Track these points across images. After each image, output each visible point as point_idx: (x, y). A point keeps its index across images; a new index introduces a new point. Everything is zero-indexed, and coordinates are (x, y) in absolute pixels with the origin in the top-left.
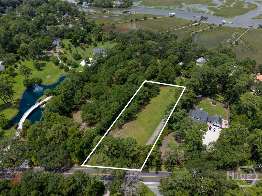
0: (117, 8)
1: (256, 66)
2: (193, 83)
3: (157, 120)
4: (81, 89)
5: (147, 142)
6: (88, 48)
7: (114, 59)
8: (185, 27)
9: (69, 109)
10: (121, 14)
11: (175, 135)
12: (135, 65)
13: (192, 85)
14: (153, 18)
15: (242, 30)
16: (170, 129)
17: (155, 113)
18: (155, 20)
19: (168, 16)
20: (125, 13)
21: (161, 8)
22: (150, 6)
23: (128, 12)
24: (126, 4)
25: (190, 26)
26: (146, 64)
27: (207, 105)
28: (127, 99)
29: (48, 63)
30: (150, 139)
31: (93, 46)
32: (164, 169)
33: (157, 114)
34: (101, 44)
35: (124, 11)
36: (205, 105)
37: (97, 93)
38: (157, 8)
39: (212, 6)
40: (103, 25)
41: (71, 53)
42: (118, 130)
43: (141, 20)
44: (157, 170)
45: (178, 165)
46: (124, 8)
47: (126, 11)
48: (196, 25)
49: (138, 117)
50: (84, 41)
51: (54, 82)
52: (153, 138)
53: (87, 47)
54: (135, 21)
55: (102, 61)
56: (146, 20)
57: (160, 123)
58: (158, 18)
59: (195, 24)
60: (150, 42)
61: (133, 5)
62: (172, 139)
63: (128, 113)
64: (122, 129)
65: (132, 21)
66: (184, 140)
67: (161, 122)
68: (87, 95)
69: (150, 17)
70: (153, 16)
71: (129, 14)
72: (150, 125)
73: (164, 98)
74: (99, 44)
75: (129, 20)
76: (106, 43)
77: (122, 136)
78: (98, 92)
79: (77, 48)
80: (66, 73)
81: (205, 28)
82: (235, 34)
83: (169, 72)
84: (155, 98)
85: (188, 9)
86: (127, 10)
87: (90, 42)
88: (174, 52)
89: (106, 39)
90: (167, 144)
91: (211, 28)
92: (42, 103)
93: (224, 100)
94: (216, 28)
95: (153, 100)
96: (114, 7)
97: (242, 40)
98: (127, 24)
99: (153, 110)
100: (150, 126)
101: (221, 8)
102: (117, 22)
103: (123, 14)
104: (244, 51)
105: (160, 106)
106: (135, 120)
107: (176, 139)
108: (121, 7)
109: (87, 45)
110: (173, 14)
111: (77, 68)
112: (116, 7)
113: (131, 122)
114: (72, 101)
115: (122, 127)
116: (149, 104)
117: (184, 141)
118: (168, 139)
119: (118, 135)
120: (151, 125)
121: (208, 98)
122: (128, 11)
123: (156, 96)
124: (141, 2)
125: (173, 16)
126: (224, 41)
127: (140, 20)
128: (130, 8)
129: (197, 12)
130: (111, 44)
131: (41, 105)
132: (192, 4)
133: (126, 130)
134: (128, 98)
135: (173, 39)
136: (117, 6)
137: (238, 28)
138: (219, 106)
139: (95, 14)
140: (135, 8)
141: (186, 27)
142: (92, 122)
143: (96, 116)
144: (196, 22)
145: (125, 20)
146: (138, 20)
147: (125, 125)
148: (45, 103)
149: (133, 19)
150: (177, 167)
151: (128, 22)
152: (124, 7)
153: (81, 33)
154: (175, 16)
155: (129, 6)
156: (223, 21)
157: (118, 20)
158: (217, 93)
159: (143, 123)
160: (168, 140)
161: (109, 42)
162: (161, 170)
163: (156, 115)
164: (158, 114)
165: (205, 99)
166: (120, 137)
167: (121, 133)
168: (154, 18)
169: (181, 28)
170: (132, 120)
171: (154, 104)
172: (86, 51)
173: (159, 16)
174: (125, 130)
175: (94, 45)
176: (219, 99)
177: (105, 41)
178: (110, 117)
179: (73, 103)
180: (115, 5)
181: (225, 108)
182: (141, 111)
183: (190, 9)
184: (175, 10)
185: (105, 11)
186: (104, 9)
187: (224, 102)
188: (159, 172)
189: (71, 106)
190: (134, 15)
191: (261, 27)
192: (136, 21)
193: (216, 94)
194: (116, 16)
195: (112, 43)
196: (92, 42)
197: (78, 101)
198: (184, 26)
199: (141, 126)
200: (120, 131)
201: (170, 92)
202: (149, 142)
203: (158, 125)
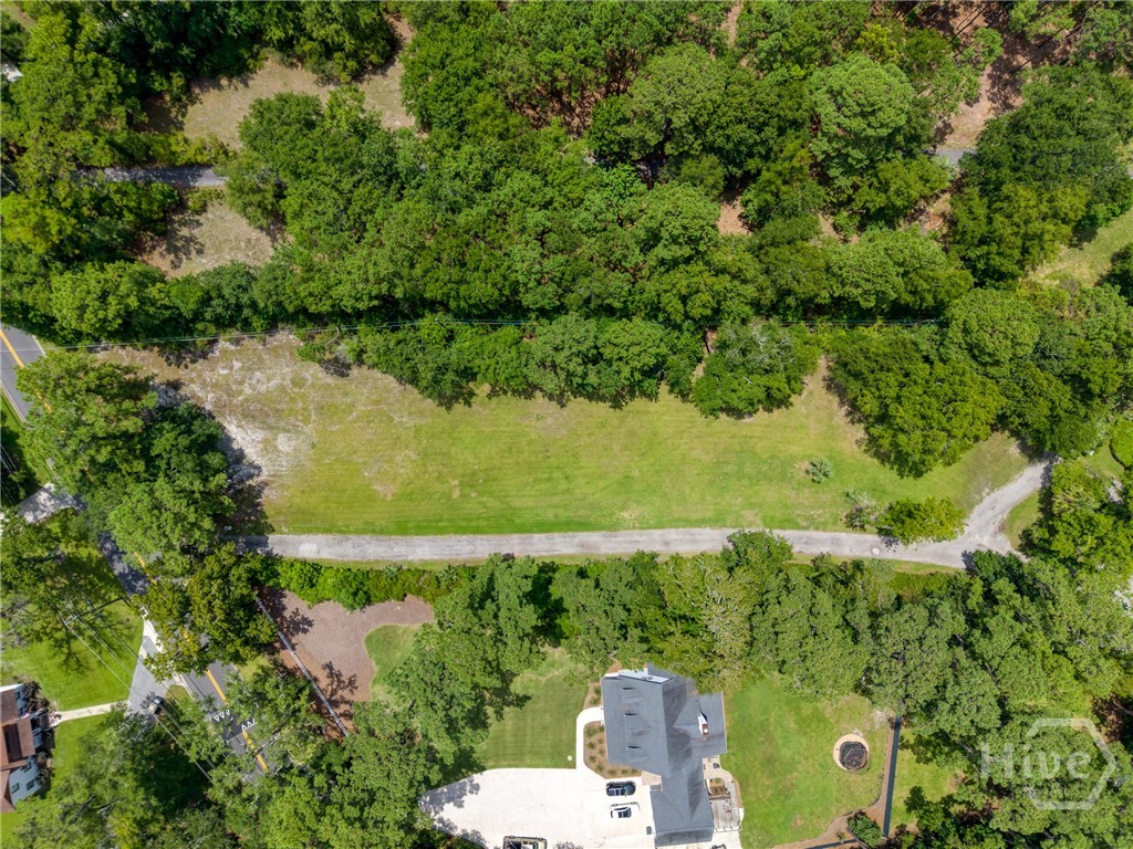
3: (512, 508)
5: (341, 532)
17: (557, 474)
27: (820, 720)
30: (367, 537)
33: (564, 485)
42: (322, 362)
49: (468, 403)
52: (381, 550)
57: (500, 533)
64: (343, 376)
67: (515, 536)
72: (456, 494)
73: (719, 464)
77: (300, 405)
84: (691, 410)
90: (385, 627)
95: (662, 410)
99: (576, 454)
100: (450, 498)
105: (635, 473)
106: (441, 405)
115: (349, 369)
116: (616, 407)
120: (462, 496)
123: (711, 411)
147: (378, 374)
159: (448, 454)
163: (544, 486)
164: (567, 491)
166: (292, 399)
167: (313, 386)
171: (632, 433)
174: (346, 394)
182: (529, 397)
199: (425, 455)
200: (320, 375)
201: (806, 465)
202: (349, 544)
203: (478, 531)
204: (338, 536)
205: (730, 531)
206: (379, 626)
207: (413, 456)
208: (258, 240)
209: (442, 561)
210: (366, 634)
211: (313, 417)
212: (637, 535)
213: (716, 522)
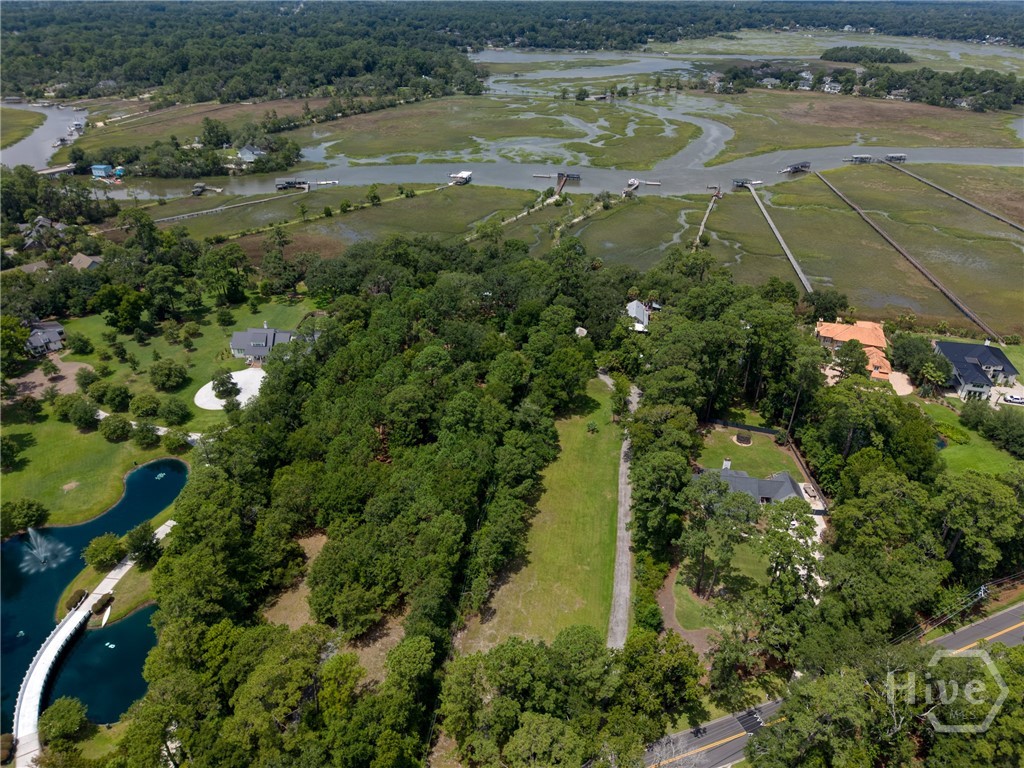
0: (247, 174)
1: (799, 301)
2: (679, 384)
3: (600, 543)
4: (265, 501)
5: (606, 631)
6: (201, 335)
7: (351, 357)
8: (525, 214)
9: (247, 594)
10: (273, 195)
11: (684, 576)
12: (442, 363)
13: (678, 389)
14: (403, 196)
15: (696, 200)
16: (663, 561)
17: (581, 520)
18: (411, 201)
19: (451, 184)
20: (285, 188)
21: (413, 161)
22: (369, 156)
23: (299, 183)
24: (278, 158)
25: (540, 209)
26: (468, 354)
27: (724, 448)
28: (475, 490)
29: (40, 431)
30: (611, 618)
31: (216, 325)
32: (716, 711)
33: (589, 519)
34: (249, 314)
35: (281, 180)
36: (722, 451)
37: (349, 498)
38: (396, 162)
39: (573, 138)
40: (220, 241)
41: (135, 369)
42: (482, 622)
43: (363, 208)
44: (693, 723)
45: (751, 680)
46: (275, 170)
47: (288, 183)
48: (557, 204)
49: (529, 553)
50: (169, 312)
51: (109, 502)
52: (621, 611)
53: (196, 334)
54: (338, 211)
55: (305, 374)
56: (380, 205)
57: (615, 550)
58: (418, 192)
59: (551, 201)
60: (448, 278)
61: (303, 160)
62: (684, 593)
63: (503, 544)
64: (494, 612)
65: (329, 214)
66: (721, 586)
67: (617, 544)
68: (295, 517)
69: (388, 195)
70: (400, 189)
71: (307, 191)
72: (587, 568)
73: (584, 460)
74: (241, 313)
75: (314, 213)
76: (268, 305)
78: (350, 492)
79: (149, 344)
80: (147, 452)
81: (588, 208)
82: (684, 217)
83: (573, 365)
84: (553, 466)
85: (504, 156)
86: (291, 179)
87: (199, 312)
88: (547, 298)
89: (258, 291)
90: (678, 618)
91: (606, 207)
92: (94, 606)
93: (763, 421)
94: (622, 206)
95: (551, 475)
96: (234, 173)
97: (714, 231)
98: (313, 225)
99: (570, 511)
100: (590, 571)
101: (603, 142)
102: (271, 225)
103: (281, 192)
104: (736, 261)
105: (585, 490)
106: (527, 566)
107: (699, 591)
108: (262, 171)
109: (190, 325)
110: (465, 174)
111: (189, 424)
112: (242, 170)
113: (513, 575)
114: (250, 558)
115: (490, 608)
116: (545, 491)
117: (725, 589)
118: (672, 598)
119: (490, 641)
120: (589, 564)
121: (716, 426)
122: (298, 181)
123: (555, 459)
124: (330, 147)
125: (467, 181)
126: (666, 242)
127: (356, 209)
128: (298, 171)
129: (537, 162)
130: (290, 306)
131: (90, 615)
132: (508, 139)
133: (512, 612)
134: (476, 485)
135: (516, 255)
136: (244, 167)
137: (684, 197)
138: (762, 443)
139: (165, 203)
140: (319, 169)
141: (529, 213)
142: (373, 621)
143: (379, 589)
144: (550, 193)
145: (304, 213)
146: (352, 208)
147: (498, 594)
148: (106, 602)
149: (330, 207)
150: (753, 686)
151: (316, 219)
152: (272, 170)
153: (159, 279)
154: (472, 183)
155: (290, 165)
156: (631, 181)
157: (270, 215)
158: (735, 404)
159: (560, 567)
160: (674, 601)
161: (281, 301)
162: (705, 716)
163: (588, 526)
164: (592, 518)
165: (709, 432)
167: (497, 630)
168: (407, 196)
169: (511, 217)
170: (517, 569)
171: (562, 487)
172: (196, 349)
173: (420, 186)
174: (508, 613)
175: (223, 320)
176: (748, 422)
177: (261, 301)
178: (445, 577)
179: (257, 564)
180: (236, 164)
181: (781, 445)
182: (531, 525)
183: (510, 155)
184: (464, 162)
185: (204, 190)
186: (196, 185)
187: (766, 428)
188: (703, 725)
189: (249, 581)
190: (327, 194)
191: (740, 186)
192: (344, 211)
193: (733, 410)
194: (256, 204)
195: (291, 302)
196: (208, 310)
197: (275, 550)
198: (521, 211)
199: (558, 579)
200: (491, 624)
201: (590, 434)
202: (616, 629)
203: (613, 561)
204: (609, 634)
205: (622, 461)
206: (676, 620)
207: (559, 584)
208: (382, 644)
209: (631, 581)
210: (682, 628)
211: (520, 634)
212: (622, 494)
213: (616, 466)
